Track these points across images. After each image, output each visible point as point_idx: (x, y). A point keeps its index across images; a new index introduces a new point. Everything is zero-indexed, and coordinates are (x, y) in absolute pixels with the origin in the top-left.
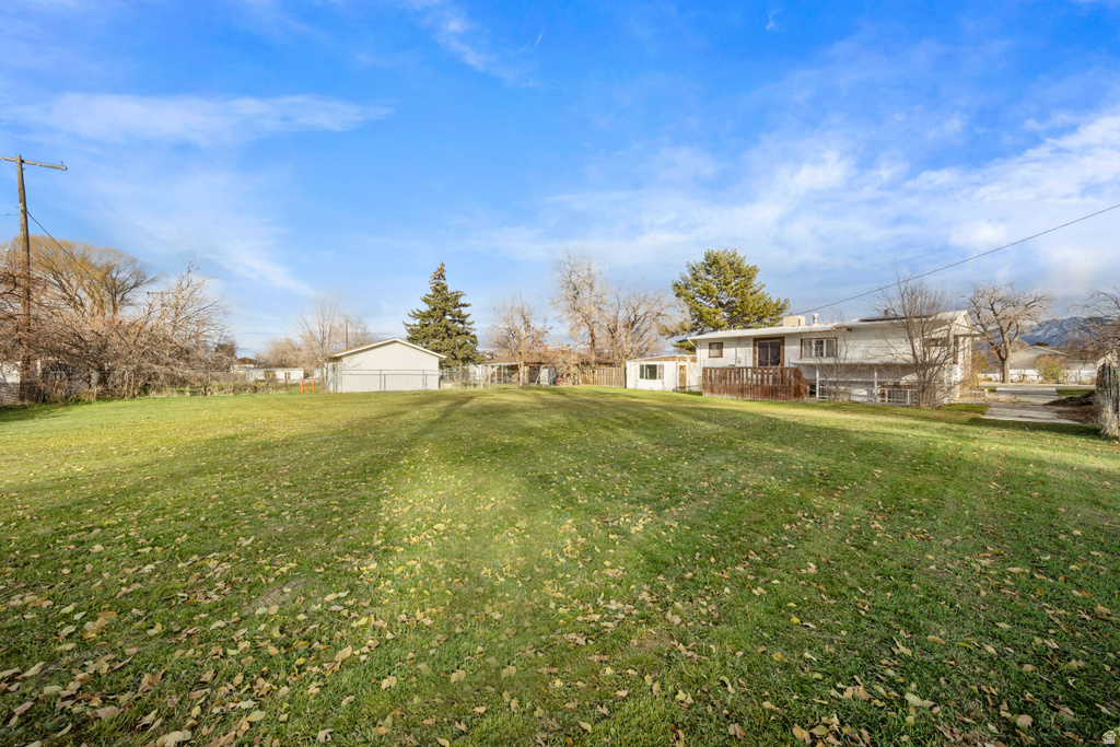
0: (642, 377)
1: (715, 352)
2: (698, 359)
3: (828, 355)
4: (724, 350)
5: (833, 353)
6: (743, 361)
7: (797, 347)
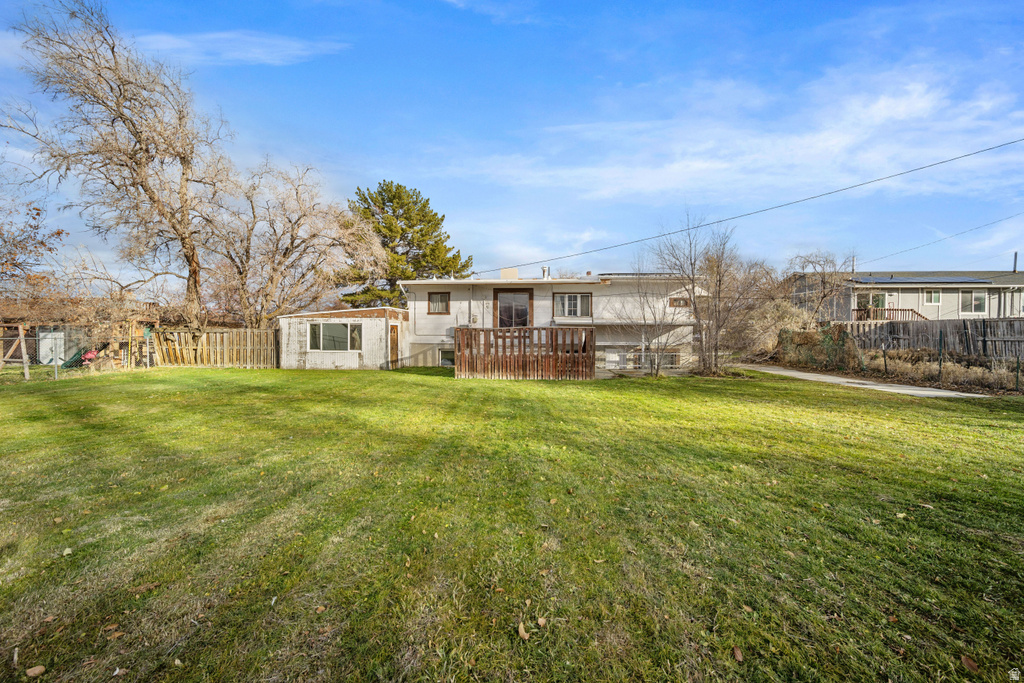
0: (315, 345)
1: (439, 306)
2: (411, 316)
3: (582, 315)
4: (452, 303)
5: (587, 312)
6: (480, 321)
7: (548, 303)
